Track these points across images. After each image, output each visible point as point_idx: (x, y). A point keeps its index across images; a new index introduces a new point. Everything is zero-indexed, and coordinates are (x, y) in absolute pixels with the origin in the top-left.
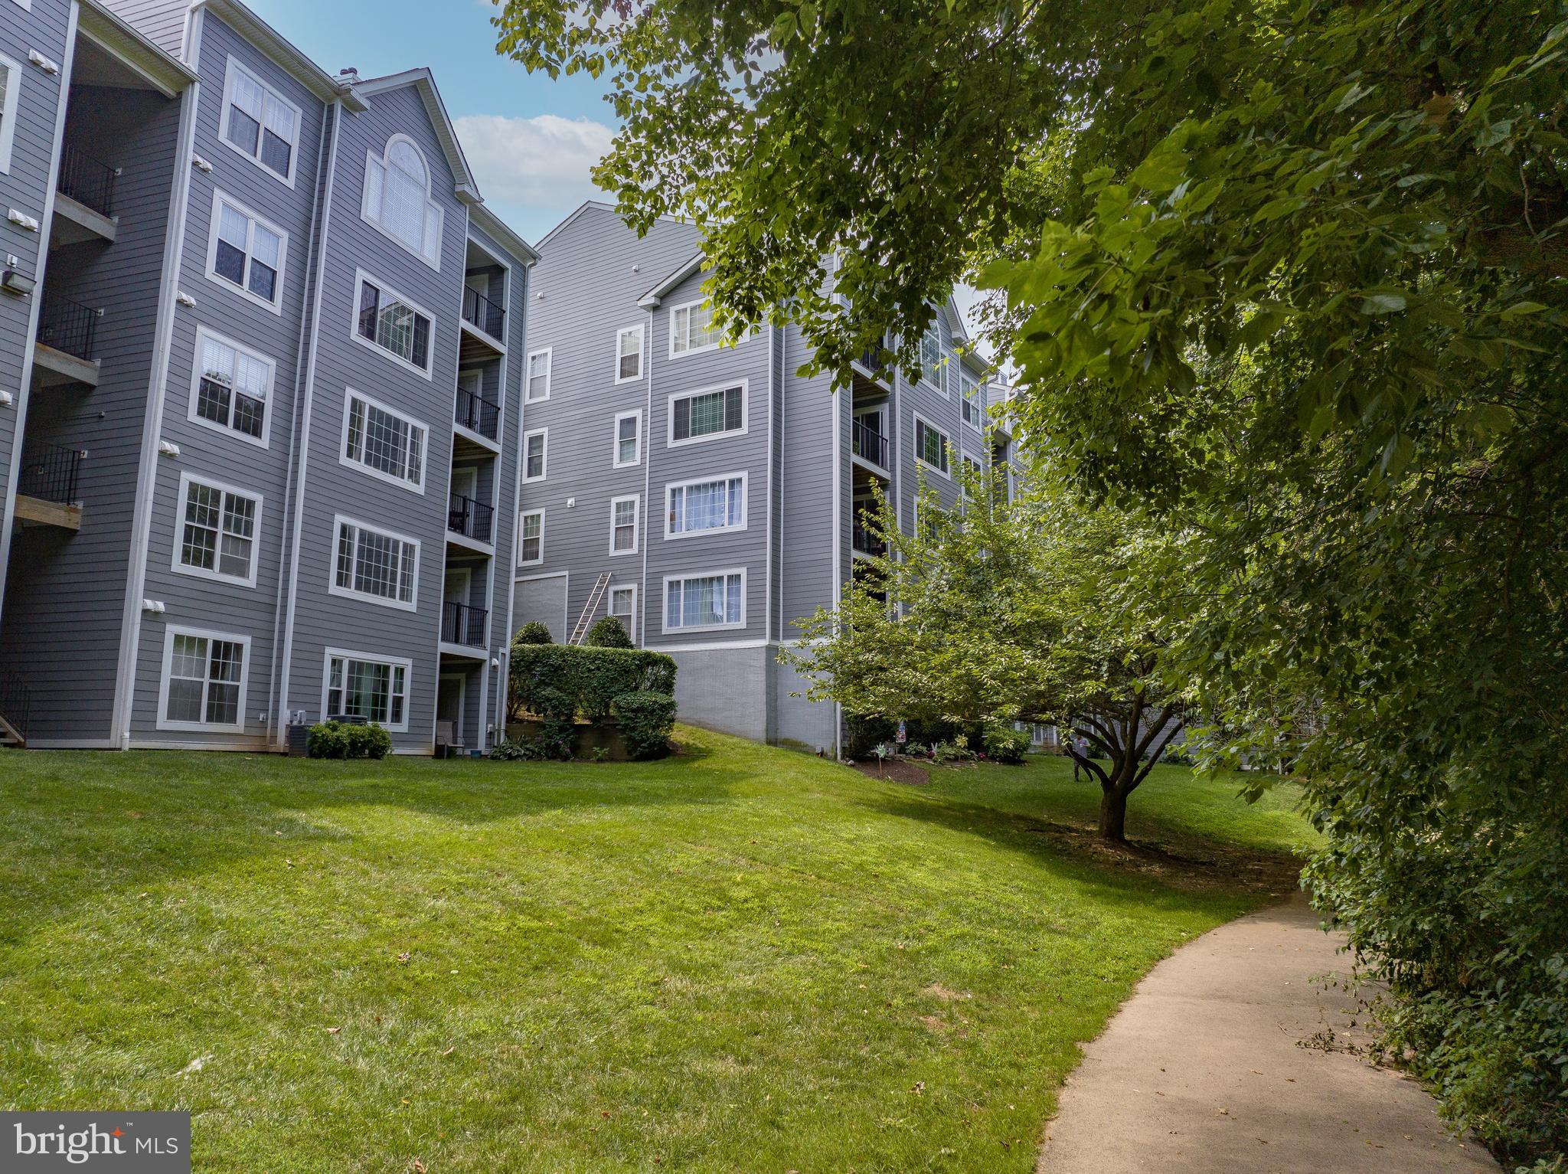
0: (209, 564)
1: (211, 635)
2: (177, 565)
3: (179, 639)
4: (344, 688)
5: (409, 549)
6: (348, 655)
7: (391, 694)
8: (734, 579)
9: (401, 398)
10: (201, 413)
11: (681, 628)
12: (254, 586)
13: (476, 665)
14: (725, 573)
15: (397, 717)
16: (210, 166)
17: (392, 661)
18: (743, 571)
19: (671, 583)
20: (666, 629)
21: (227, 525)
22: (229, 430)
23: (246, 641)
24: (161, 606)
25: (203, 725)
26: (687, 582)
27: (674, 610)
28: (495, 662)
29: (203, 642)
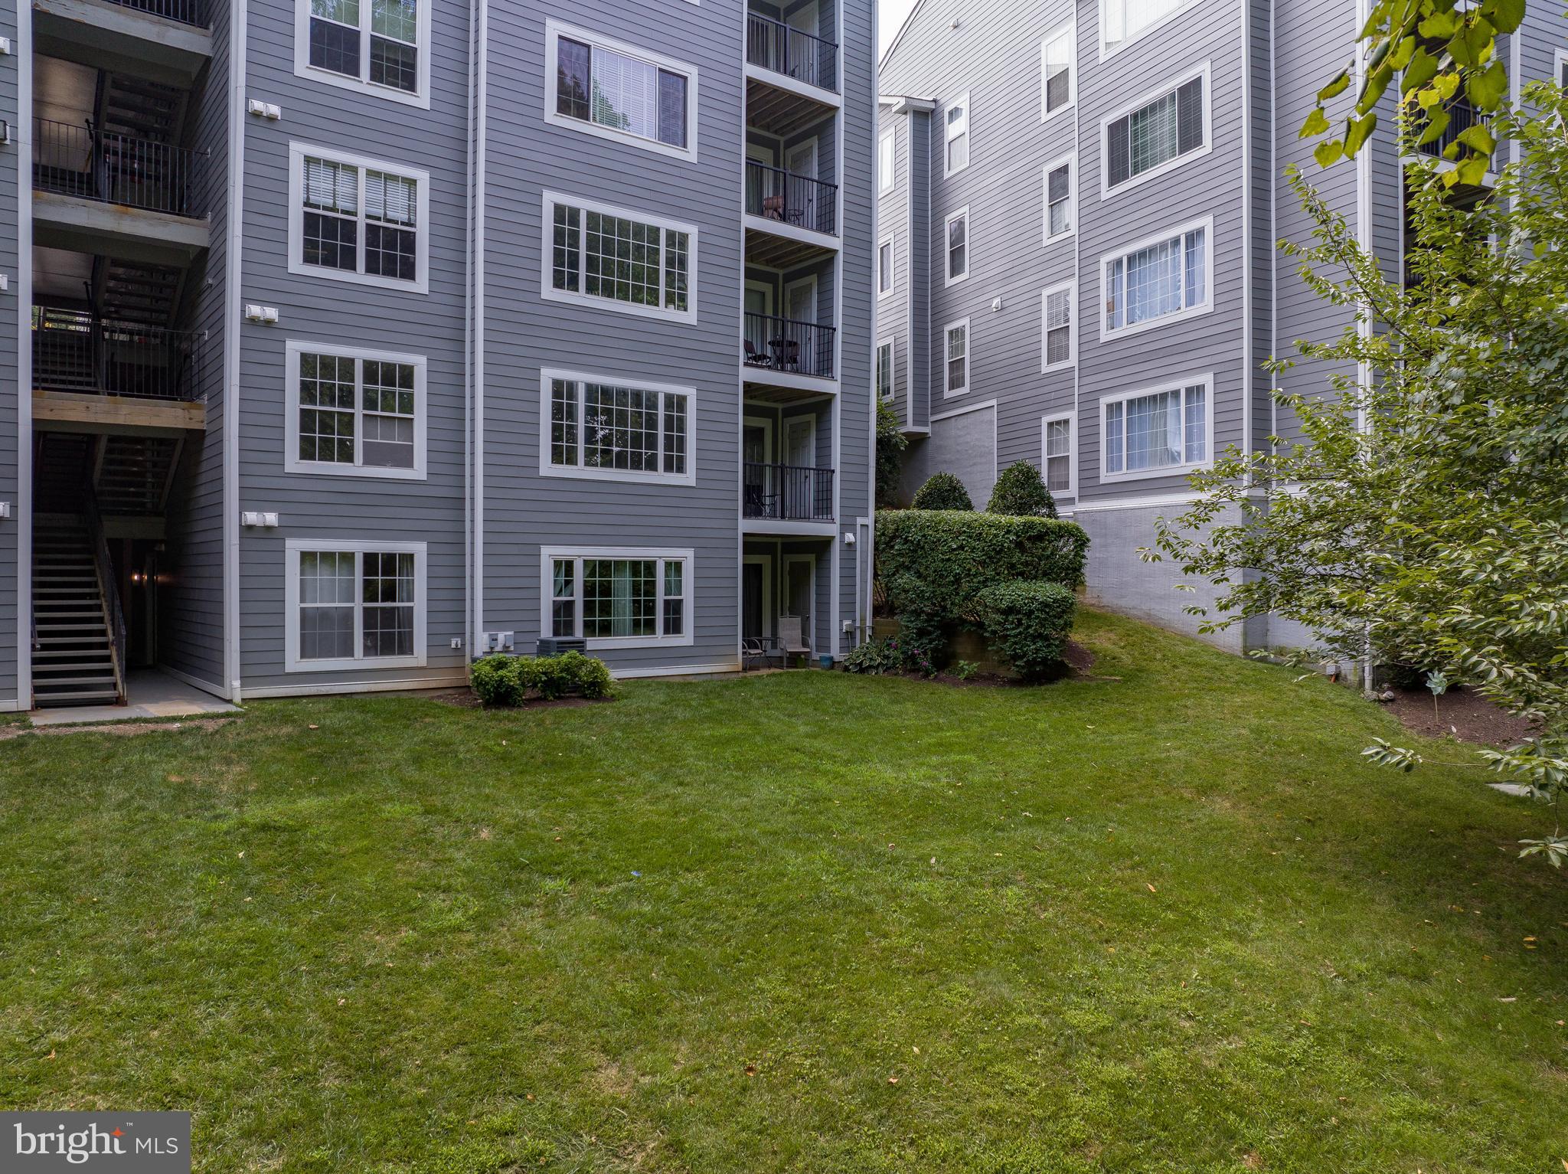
0: (347, 456)
1: (359, 547)
2: (293, 463)
3: (307, 557)
4: (579, 598)
5: (676, 403)
6: (579, 553)
7: (660, 597)
8: (1195, 393)
10: (309, 259)
11: (1123, 475)
12: (424, 477)
13: (821, 546)
14: (1181, 384)
15: (674, 626)
17: (660, 555)
18: (1207, 379)
19: (1110, 406)
20: (1105, 477)
21: (370, 403)
22: (360, 276)
23: (419, 549)
24: (271, 519)
25: (359, 662)
26: (1131, 402)
27: (1113, 447)
28: (850, 537)
29: (348, 558)
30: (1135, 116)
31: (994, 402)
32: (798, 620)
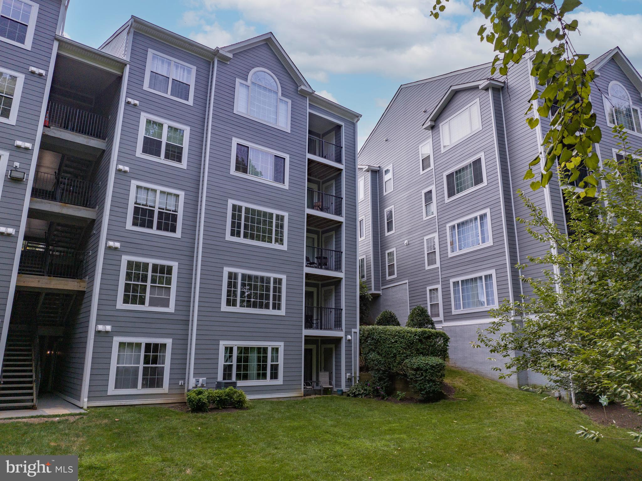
0: (142, 302)
1: (144, 341)
2: (120, 305)
3: (122, 345)
4: (234, 363)
5: (278, 282)
6: (236, 344)
7: (269, 363)
8: (488, 277)
9: (268, 201)
10: (135, 224)
11: (461, 311)
12: (173, 311)
13: (338, 341)
14: (483, 274)
15: (274, 376)
16: (137, 102)
17: (270, 345)
18: (493, 272)
19: (454, 283)
20: (454, 312)
21: (153, 281)
22: (154, 231)
23: (169, 342)
24: (108, 328)
25: (140, 390)
26: (462, 281)
27: (457, 300)
28: (349, 337)
29: (139, 345)
30: (456, 172)
31: (407, 281)
32: (327, 373)
